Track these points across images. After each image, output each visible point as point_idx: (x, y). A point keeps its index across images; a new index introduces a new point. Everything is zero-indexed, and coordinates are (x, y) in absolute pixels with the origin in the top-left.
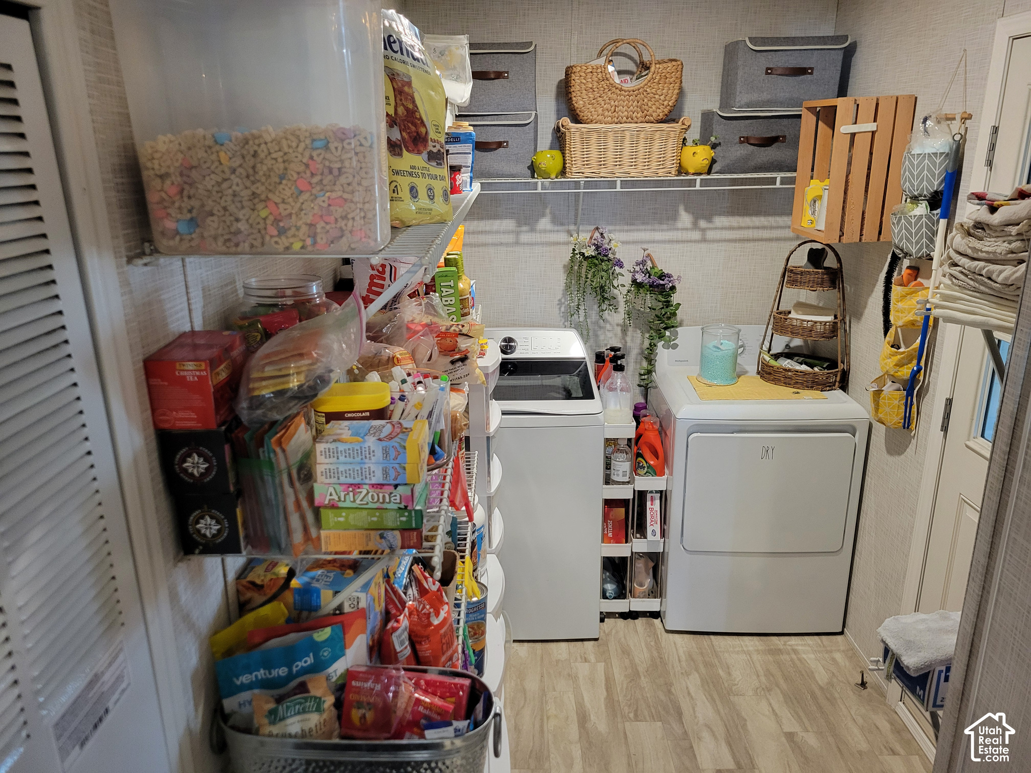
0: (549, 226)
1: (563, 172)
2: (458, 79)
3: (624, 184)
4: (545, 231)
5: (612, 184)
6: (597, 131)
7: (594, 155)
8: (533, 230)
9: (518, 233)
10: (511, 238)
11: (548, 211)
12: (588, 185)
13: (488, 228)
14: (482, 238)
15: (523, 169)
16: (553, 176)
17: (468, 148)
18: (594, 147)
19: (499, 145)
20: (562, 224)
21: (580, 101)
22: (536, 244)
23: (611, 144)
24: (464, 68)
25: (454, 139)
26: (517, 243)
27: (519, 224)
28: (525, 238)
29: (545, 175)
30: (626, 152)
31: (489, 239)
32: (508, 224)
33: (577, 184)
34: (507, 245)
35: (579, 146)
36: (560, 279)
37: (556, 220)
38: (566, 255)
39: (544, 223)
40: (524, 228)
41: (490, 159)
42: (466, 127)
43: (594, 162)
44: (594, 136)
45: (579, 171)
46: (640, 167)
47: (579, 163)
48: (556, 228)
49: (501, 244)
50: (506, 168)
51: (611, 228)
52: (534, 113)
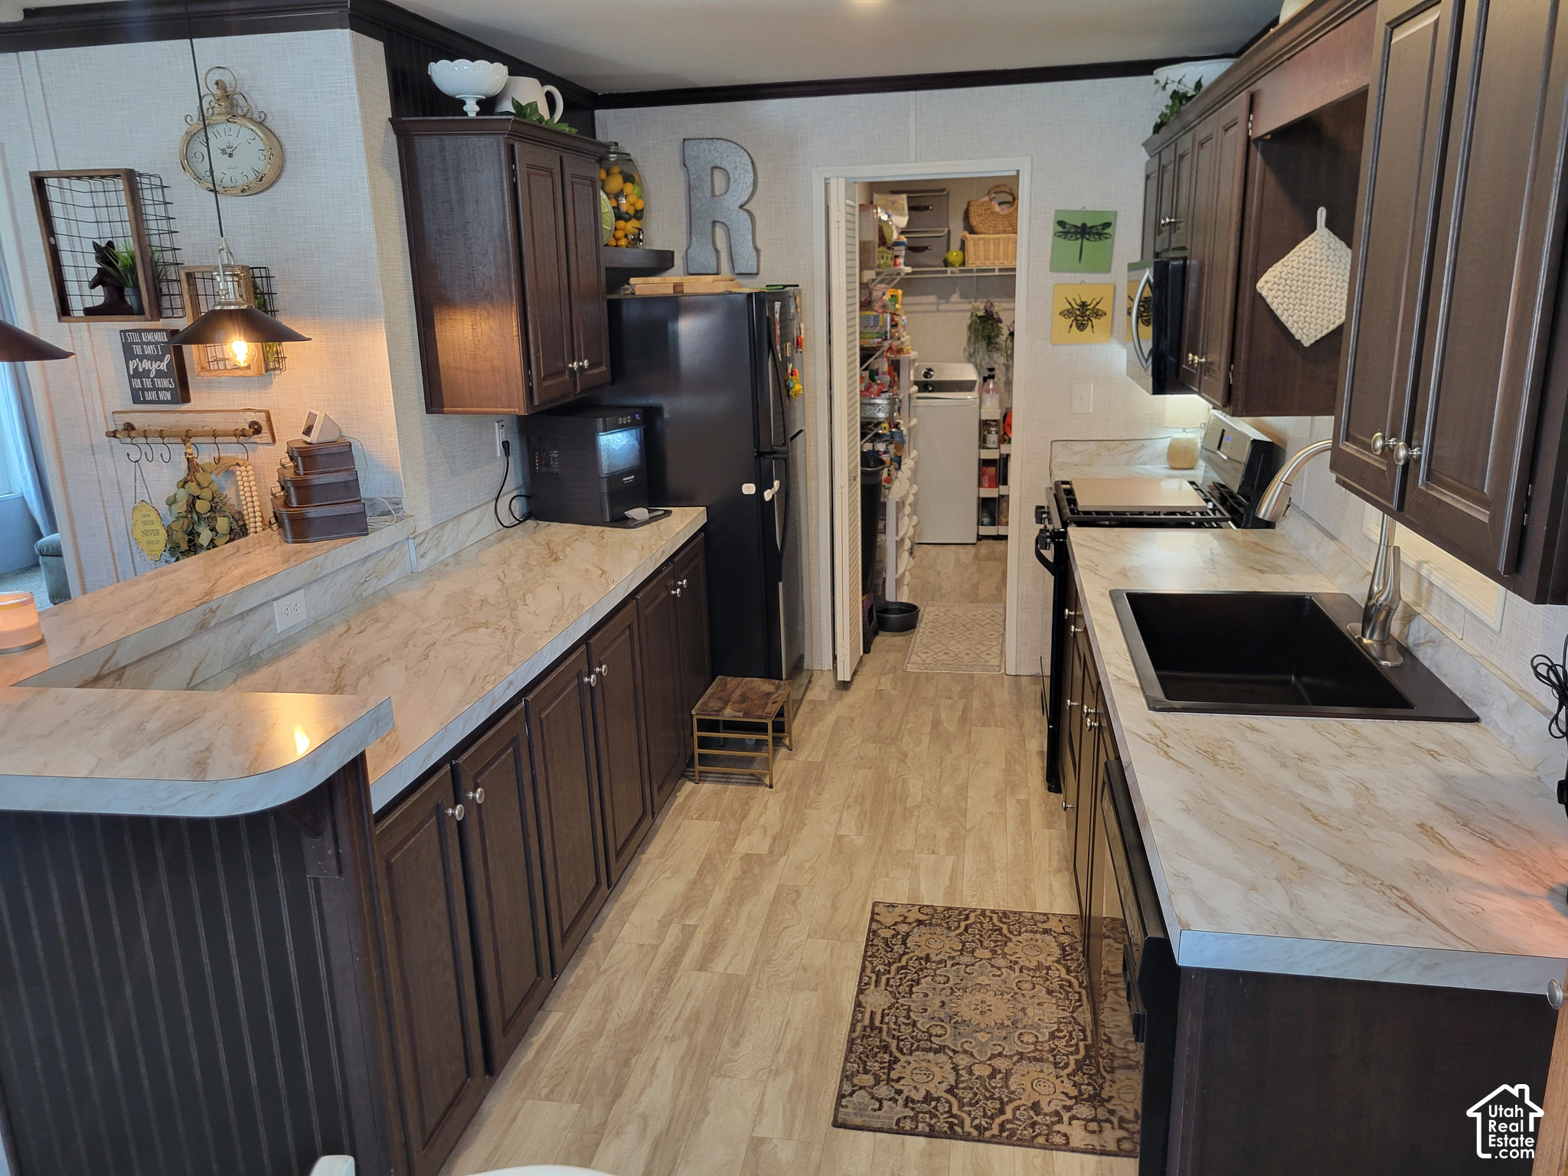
0: (959, 300)
1: (963, 264)
2: (901, 215)
3: (1000, 270)
4: (955, 303)
5: (993, 270)
6: (984, 239)
7: (982, 253)
8: (948, 302)
9: (938, 304)
10: (933, 308)
11: (957, 290)
12: (978, 271)
13: (919, 301)
14: (915, 308)
15: (940, 262)
16: (957, 265)
17: (903, 248)
18: (981, 248)
19: (926, 248)
20: (967, 298)
21: (974, 222)
22: (950, 311)
23: (992, 246)
24: (904, 210)
25: (897, 244)
26: (938, 311)
27: (939, 298)
28: (942, 307)
29: (953, 265)
30: (1001, 251)
31: (920, 308)
32: (932, 298)
33: (971, 271)
34: (931, 312)
35: (972, 248)
36: (963, 333)
37: (964, 296)
38: (966, 320)
39: (955, 297)
40: (943, 301)
41: (920, 257)
42: (903, 238)
43: (982, 257)
44: (982, 242)
45: (973, 263)
46: (1010, 260)
47: (973, 258)
48: (963, 300)
49: (927, 312)
50: (930, 262)
51: (998, 300)
52: (946, 230)
